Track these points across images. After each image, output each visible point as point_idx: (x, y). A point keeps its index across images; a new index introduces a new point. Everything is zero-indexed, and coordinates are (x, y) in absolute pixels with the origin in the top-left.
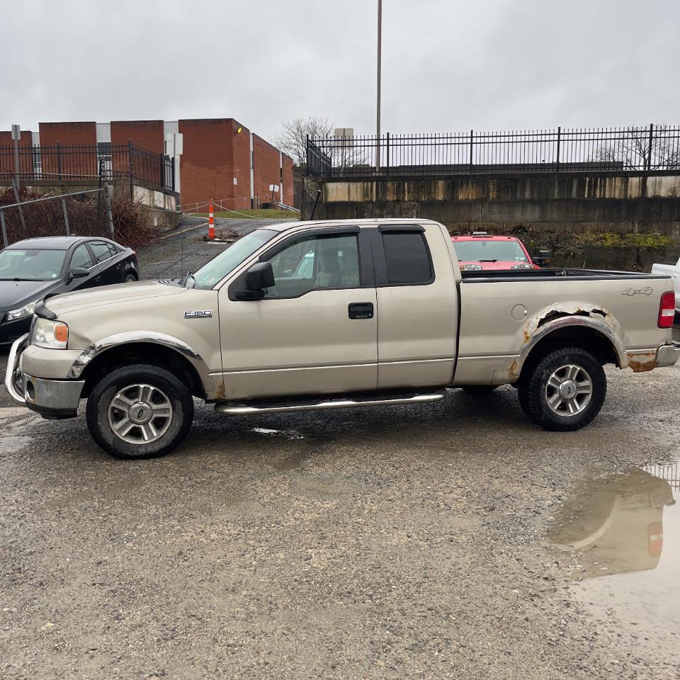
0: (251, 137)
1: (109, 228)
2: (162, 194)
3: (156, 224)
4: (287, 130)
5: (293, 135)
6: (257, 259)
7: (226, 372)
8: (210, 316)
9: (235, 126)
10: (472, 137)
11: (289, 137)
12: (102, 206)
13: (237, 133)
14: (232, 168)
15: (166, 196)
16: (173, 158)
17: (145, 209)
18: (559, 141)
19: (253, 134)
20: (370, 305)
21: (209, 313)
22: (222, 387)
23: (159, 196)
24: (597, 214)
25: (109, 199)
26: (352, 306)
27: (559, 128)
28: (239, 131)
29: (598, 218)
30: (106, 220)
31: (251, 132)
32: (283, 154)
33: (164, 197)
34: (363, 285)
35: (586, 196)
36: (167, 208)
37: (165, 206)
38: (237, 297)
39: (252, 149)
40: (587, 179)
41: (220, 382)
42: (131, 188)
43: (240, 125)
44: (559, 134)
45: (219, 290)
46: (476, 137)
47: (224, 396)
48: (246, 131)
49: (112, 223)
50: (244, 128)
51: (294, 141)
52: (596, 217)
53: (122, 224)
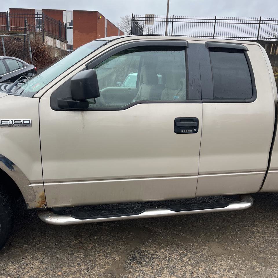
0: (106, 21)
1: (29, 55)
2: (60, 42)
3: (56, 56)
4: (122, 20)
5: (125, 22)
6: (84, 66)
7: (47, 182)
8: (29, 125)
9: (98, 15)
10: (215, 20)
11: (123, 23)
12: (26, 45)
13: (100, 18)
14: (97, 34)
15: (62, 42)
16: (66, 24)
17: (50, 47)
18: (260, 24)
19: (107, 20)
20: (196, 120)
21: (28, 122)
22: (44, 197)
23: (58, 42)
24: (275, 63)
25: (29, 40)
26: (178, 121)
27: (261, 17)
28: (100, 17)
29: (276, 65)
30: (28, 51)
31: (106, 18)
32: (120, 30)
33: (61, 43)
34: (189, 99)
35: (271, 53)
36: (62, 48)
37: (61, 48)
38: (59, 106)
39: (106, 26)
40: (272, 44)
41: (41, 193)
42: (43, 37)
43: (101, 15)
44: (260, 20)
45: (40, 98)
46: (218, 20)
47: (46, 205)
48: (103, 18)
49: (31, 53)
50: (103, 16)
51: (125, 25)
52: (275, 64)
53: (36, 54)
